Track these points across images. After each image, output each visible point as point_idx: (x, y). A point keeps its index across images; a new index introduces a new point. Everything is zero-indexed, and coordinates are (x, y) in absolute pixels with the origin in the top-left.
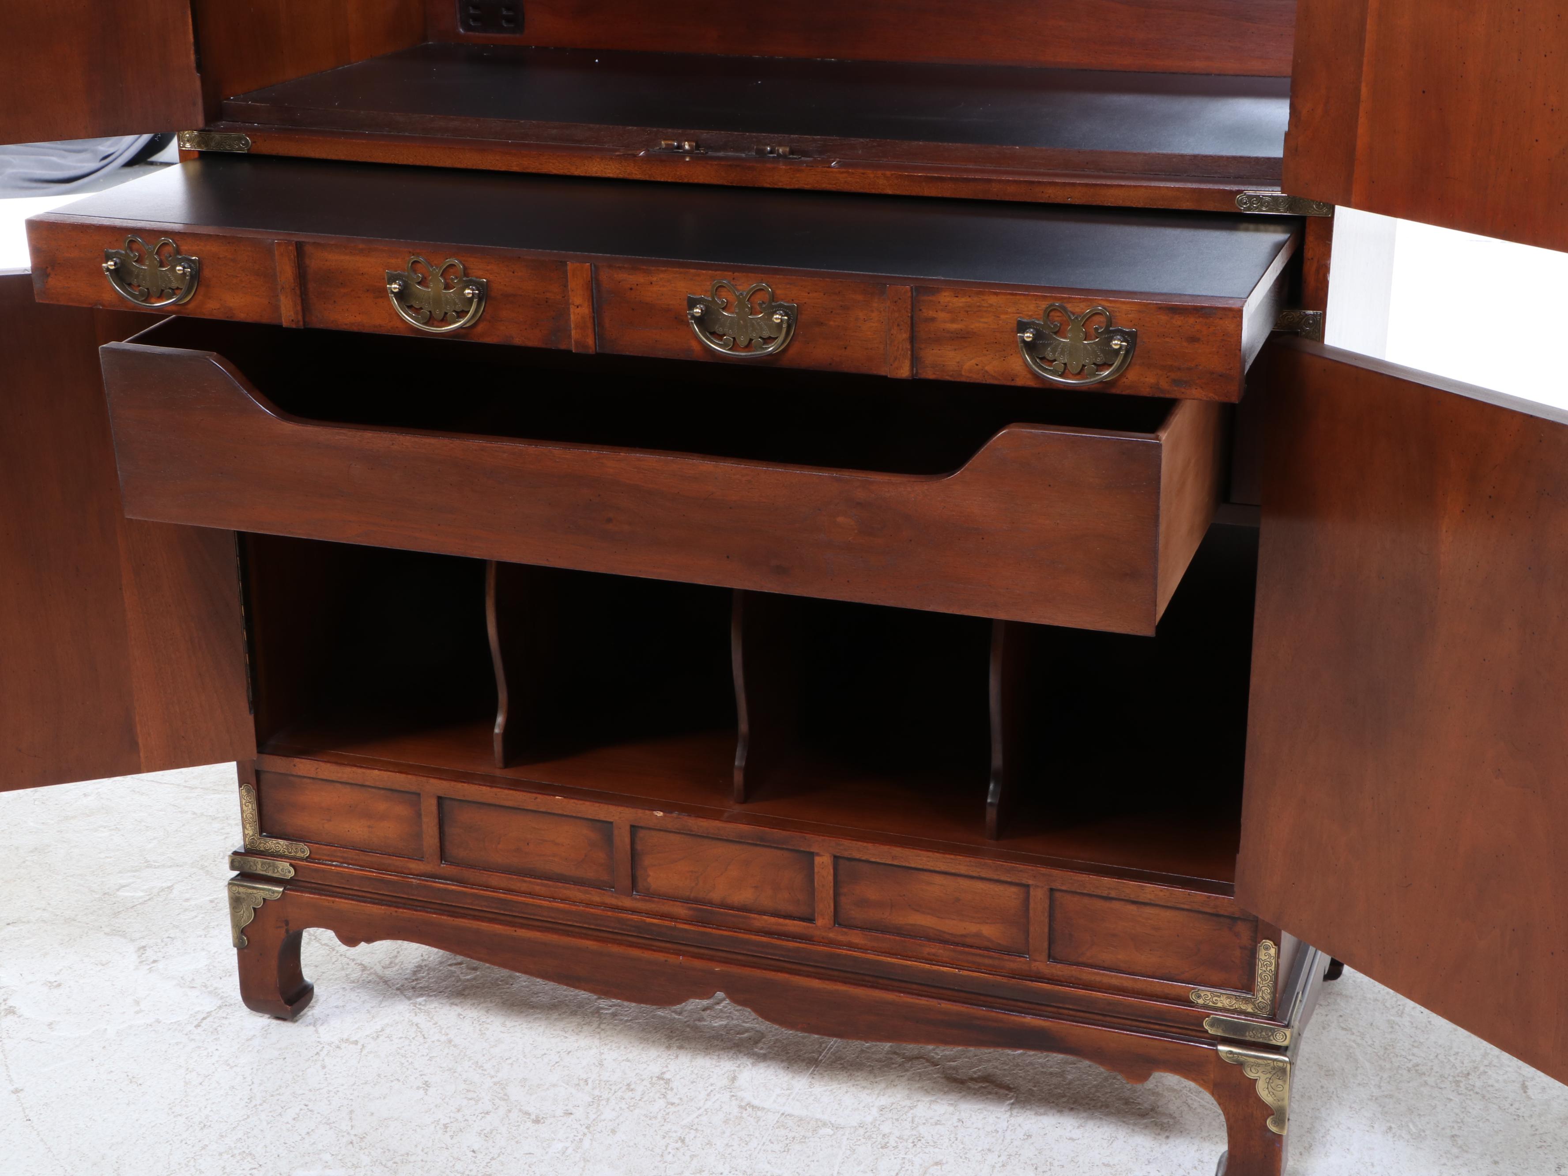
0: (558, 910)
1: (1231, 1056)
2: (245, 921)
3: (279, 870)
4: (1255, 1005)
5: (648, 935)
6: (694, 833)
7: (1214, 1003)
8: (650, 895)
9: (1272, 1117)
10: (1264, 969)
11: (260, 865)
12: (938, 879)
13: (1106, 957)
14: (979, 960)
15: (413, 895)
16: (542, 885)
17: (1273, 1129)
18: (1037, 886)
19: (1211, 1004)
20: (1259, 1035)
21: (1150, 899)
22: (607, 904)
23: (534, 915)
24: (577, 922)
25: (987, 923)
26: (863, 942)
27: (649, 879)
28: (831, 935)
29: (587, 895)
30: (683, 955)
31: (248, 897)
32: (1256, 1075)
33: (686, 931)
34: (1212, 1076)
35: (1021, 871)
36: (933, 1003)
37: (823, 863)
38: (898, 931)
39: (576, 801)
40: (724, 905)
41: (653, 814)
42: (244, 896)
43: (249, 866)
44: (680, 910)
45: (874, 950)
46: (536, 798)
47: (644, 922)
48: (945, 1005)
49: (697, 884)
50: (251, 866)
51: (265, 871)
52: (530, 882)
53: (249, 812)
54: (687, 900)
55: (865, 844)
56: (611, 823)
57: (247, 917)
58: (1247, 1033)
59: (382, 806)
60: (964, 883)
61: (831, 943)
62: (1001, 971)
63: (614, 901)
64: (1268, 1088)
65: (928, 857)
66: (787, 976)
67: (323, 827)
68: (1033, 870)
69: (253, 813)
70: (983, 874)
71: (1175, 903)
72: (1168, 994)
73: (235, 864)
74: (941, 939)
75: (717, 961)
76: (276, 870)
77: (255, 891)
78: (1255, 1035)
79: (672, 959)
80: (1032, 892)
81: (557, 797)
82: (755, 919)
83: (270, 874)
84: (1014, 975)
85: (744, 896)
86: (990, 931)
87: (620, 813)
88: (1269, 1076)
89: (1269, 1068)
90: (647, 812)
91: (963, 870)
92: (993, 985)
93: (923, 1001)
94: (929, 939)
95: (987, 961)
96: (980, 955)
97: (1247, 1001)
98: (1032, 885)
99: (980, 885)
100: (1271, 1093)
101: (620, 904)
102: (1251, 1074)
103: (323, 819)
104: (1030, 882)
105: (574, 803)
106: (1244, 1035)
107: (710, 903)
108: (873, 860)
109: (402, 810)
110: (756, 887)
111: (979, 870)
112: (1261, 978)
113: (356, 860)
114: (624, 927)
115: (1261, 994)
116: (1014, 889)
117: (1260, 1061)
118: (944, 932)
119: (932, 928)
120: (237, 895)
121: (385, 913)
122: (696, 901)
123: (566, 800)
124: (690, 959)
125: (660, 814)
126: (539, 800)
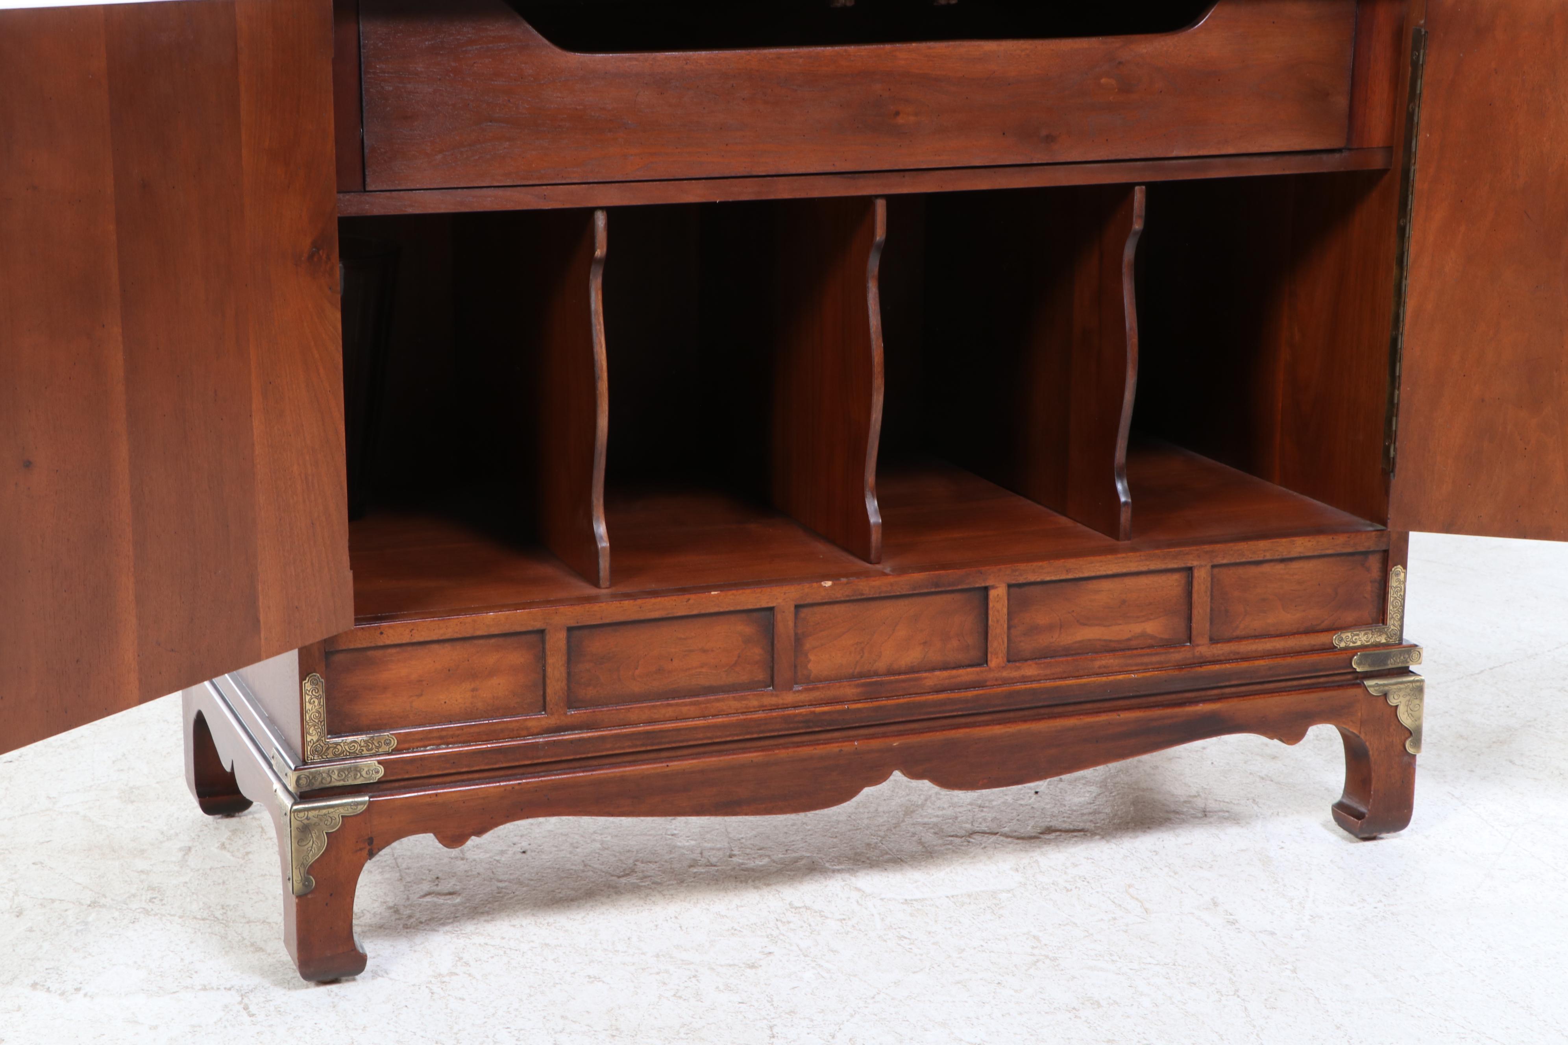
0: (715, 727)
1: (1377, 688)
2: (314, 855)
3: (364, 773)
4: (1387, 635)
5: (818, 727)
6: (865, 597)
7: (1354, 643)
8: (812, 682)
9: (1410, 739)
10: (1395, 595)
11: (336, 774)
12: (1106, 585)
13: (1256, 624)
14: (1146, 660)
15: (538, 758)
16: (692, 704)
17: (1411, 750)
18: (1201, 566)
19: (1352, 645)
20: (1398, 661)
21: (1300, 553)
22: (766, 706)
23: (687, 741)
24: (737, 735)
25: (1151, 619)
26: (1036, 673)
27: (810, 666)
28: (1005, 674)
29: (743, 702)
30: (858, 740)
31: (321, 820)
32: (1398, 701)
33: (859, 710)
34: (1359, 714)
35: (1187, 554)
36: (1113, 716)
37: (998, 595)
38: (1068, 652)
39: (734, 592)
40: (890, 672)
41: (821, 586)
42: (316, 820)
43: (320, 779)
44: (849, 690)
45: (1047, 678)
46: (689, 599)
47: (814, 713)
48: (1125, 715)
49: (862, 657)
50: (323, 778)
51: (343, 780)
52: (677, 705)
53: (314, 710)
54: (851, 677)
55: (1040, 564)
56: (771, 609)
57: (316, 847)
58: (1389, 662)
59: (491, 659)
60: (1130, 582)
61: (1005, 682)
62: (1167, 665)
63: (774, 700)
64: (1407, 711)
65: (1101, 561)
66: (967, 730)
67: (411, 707)
68: (1197, 550)
69: (321, 710)
70: (1153, 567)
71: (1322, 550)
72: (1315, 645)
73: (301, 781)
74: (1109, 648)
75: (893, 736)
76: (359, 775)
77: (331, 810)
78: (1395, 662)
79: (847, 747)
80: (1196, 573)
81: (713, 593)
82: (925, 678)
83: (350, 782)
84: (1180, 666)
85: (913, 656)
86: (1153, 627)
87: (785, 593)
88: (1408, 698)
89: (1408, 690)
90: (815, 585)
91: (1133, 567)
92: (1166, 681)
93: (1103, 718)
94: (1096, 651)
95: (1155, 659)
96: (1148, 655)
97: (1381, 632)
98: (1197, 566)
99: (1144, 581)
100: (1410, 715)
101: (781, 702)
102: (1393, 702)
103: (411, 696)
104: (1195, 563)
105: (733, 594)
106: (1387, 664)
107: (876, 674)
108: (1048, 579)
109: (517, 657)
110: (925, 643)
111: (1148, 563)
112: (1393, 605)
113: (458, 736)
114: (791, 726)
115: (1392, 622)
116: (1176, 576)
117: (1402, 686)
118: (1110, 641)
119: (1100, 640)
120: (306, 822)
121: (505, 790)
122: (861, 676)
123: (723, 594)
124: (866, 741)
125: (828, 584)
126: (691, 602)
